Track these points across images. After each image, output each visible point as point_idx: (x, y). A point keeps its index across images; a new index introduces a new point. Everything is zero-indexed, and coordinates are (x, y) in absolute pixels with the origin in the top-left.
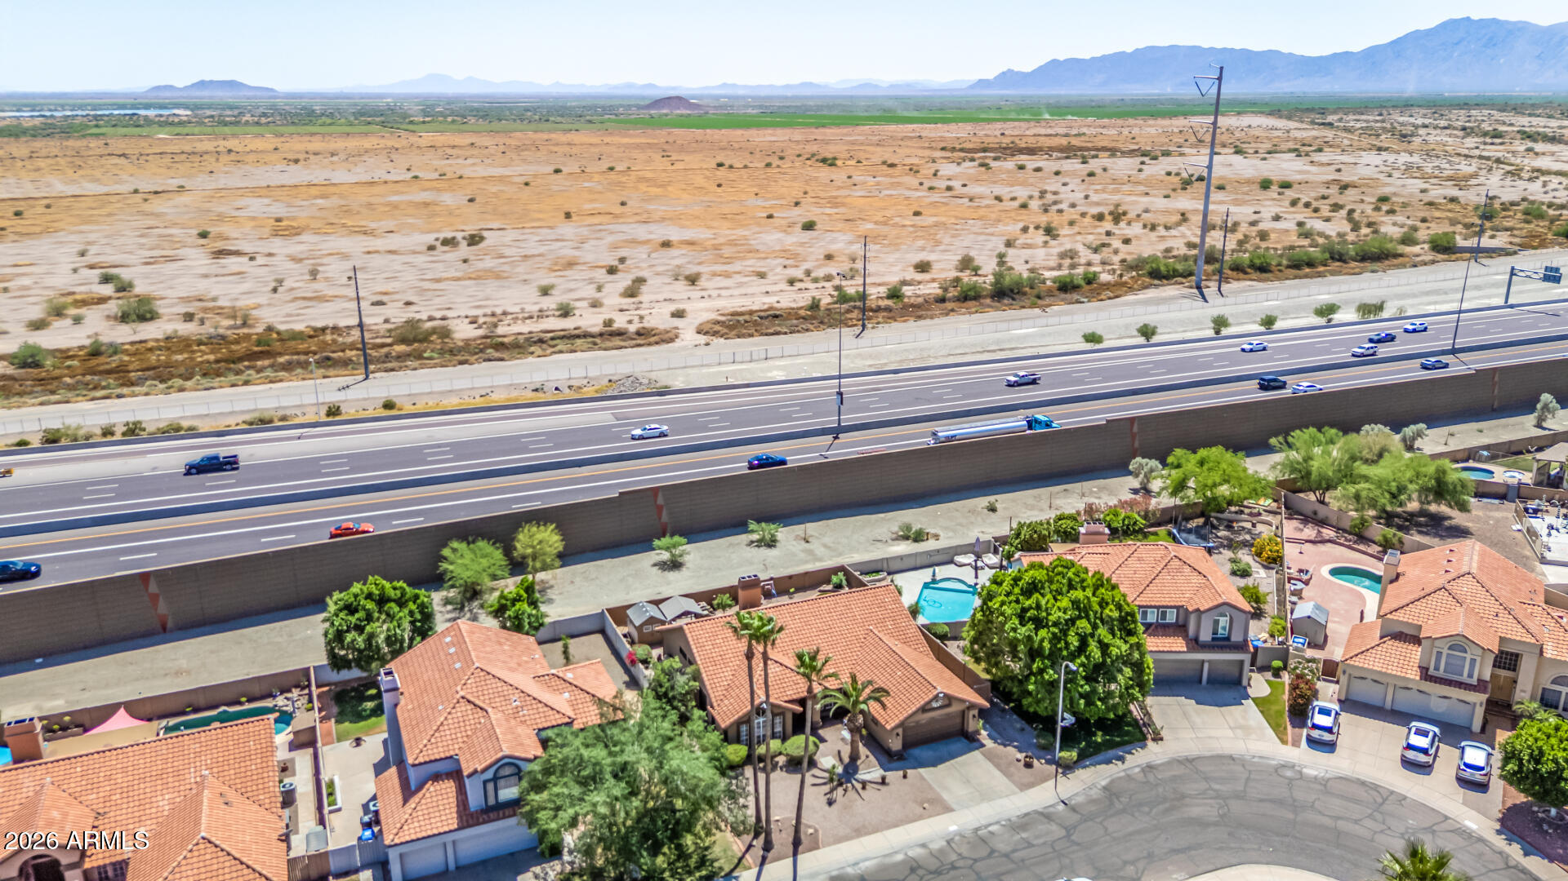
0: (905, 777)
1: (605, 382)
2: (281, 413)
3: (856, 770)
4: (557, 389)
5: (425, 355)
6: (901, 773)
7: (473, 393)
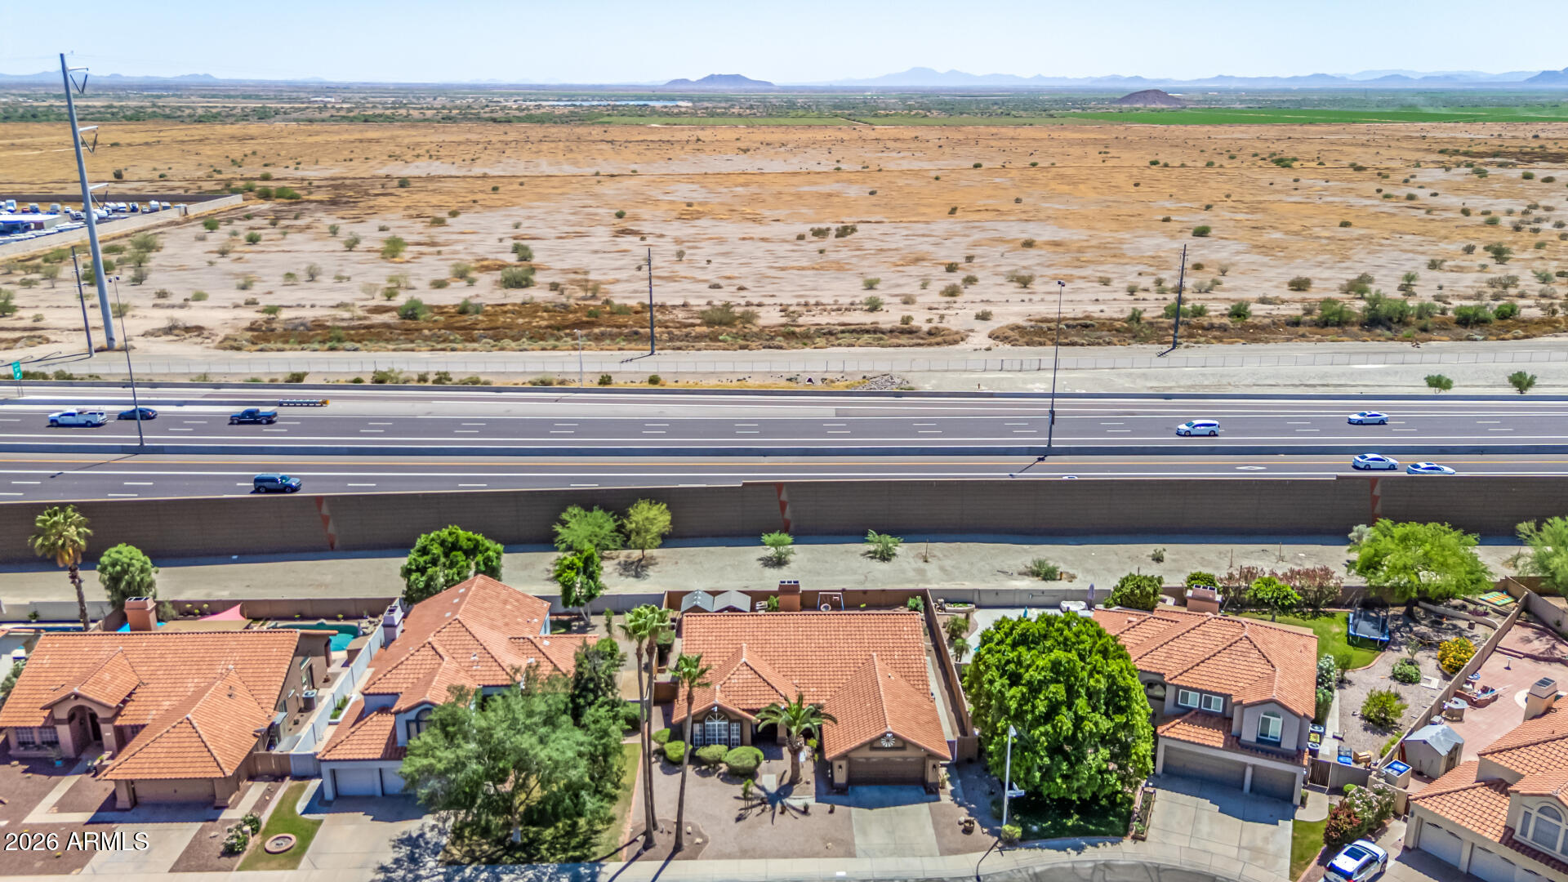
0: (831, 811)
1: (859, 378)
2: (561, 378)
3: (787, 795)
4: (810, 380)
5: (721, 338)
6: (828, 807)
7: (731, 377)
